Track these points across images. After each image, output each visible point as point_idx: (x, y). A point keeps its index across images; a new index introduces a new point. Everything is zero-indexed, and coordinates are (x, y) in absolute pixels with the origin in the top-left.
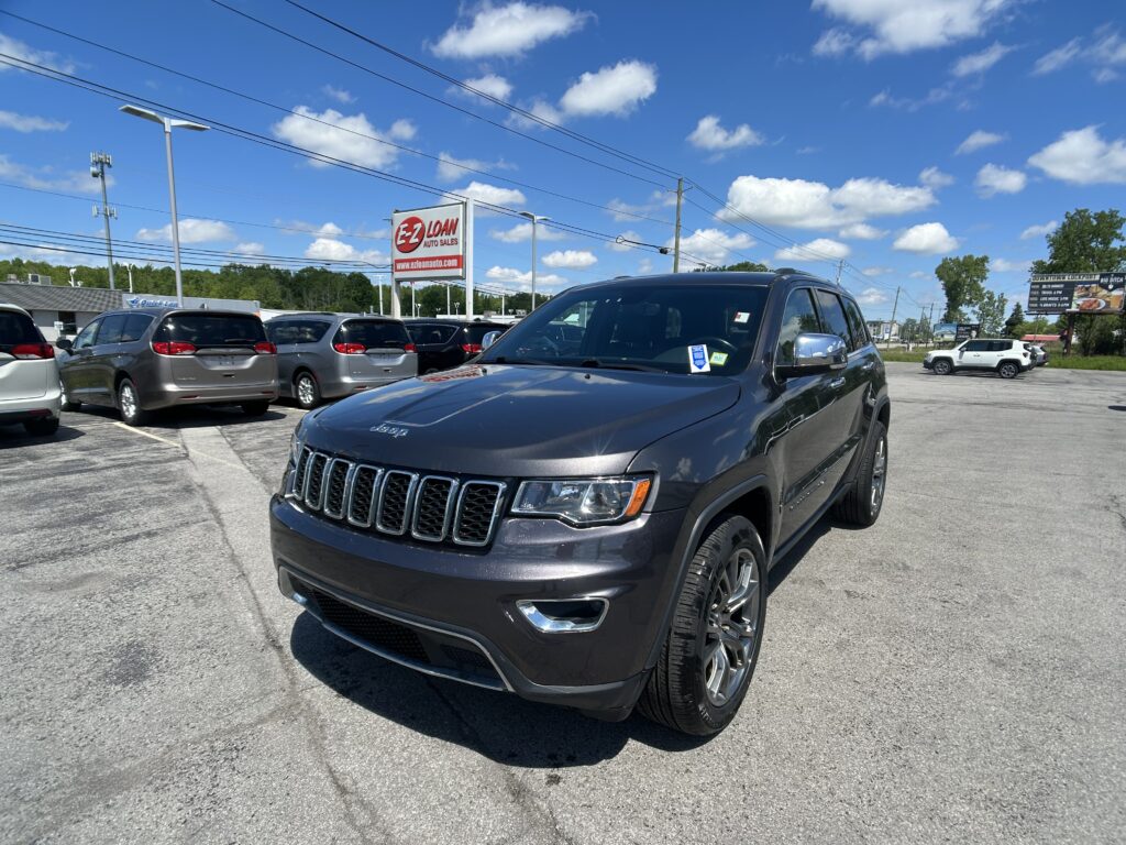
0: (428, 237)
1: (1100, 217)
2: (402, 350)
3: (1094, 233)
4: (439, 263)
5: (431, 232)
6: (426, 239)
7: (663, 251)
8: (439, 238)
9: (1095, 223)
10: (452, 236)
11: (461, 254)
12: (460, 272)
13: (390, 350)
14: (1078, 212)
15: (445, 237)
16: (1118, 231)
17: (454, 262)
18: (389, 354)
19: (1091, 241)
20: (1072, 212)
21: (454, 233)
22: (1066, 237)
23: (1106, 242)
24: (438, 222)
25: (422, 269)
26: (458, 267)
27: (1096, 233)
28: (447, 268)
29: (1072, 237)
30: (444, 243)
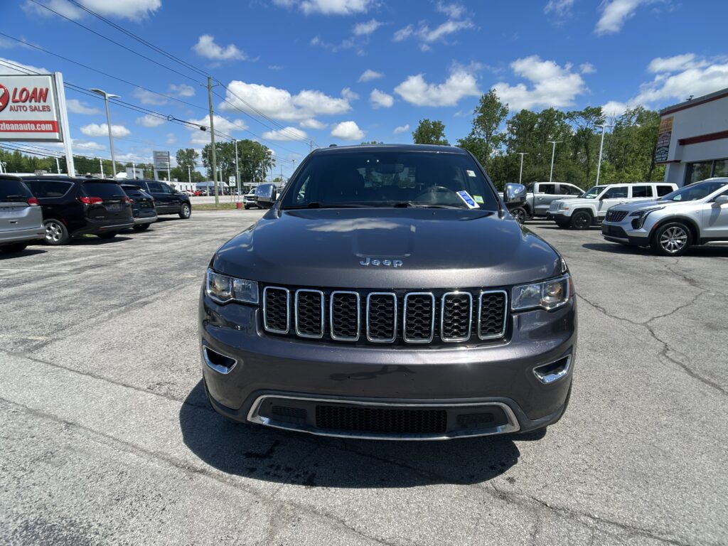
0: (15, 101)
1: (434, 124)
2: (26, 204)
3: (432, 133)
4: (33, 127)
5: (17, 98)
6: (10, 103)
7: (203, 129)
8: (27, 104)
9: (432, 127)
10: (42, 103)
11: (55, 120)
12: (57, 136)
13: (13, 204)
14: (425, 121)
15: (33, 103)
16: (442, 132)
17: (50, 127)
18: (13, 208)
19: (431, 137)
20: (423, 121)
21: (45, 101)
22: (421, 134)
23: (438, 138)
24: (24, 90)
25: (10, 131)
26: (54, 131)
27: (433, 133)
28: (42, 131)
29: (423, 133)
30: (34, 109)
